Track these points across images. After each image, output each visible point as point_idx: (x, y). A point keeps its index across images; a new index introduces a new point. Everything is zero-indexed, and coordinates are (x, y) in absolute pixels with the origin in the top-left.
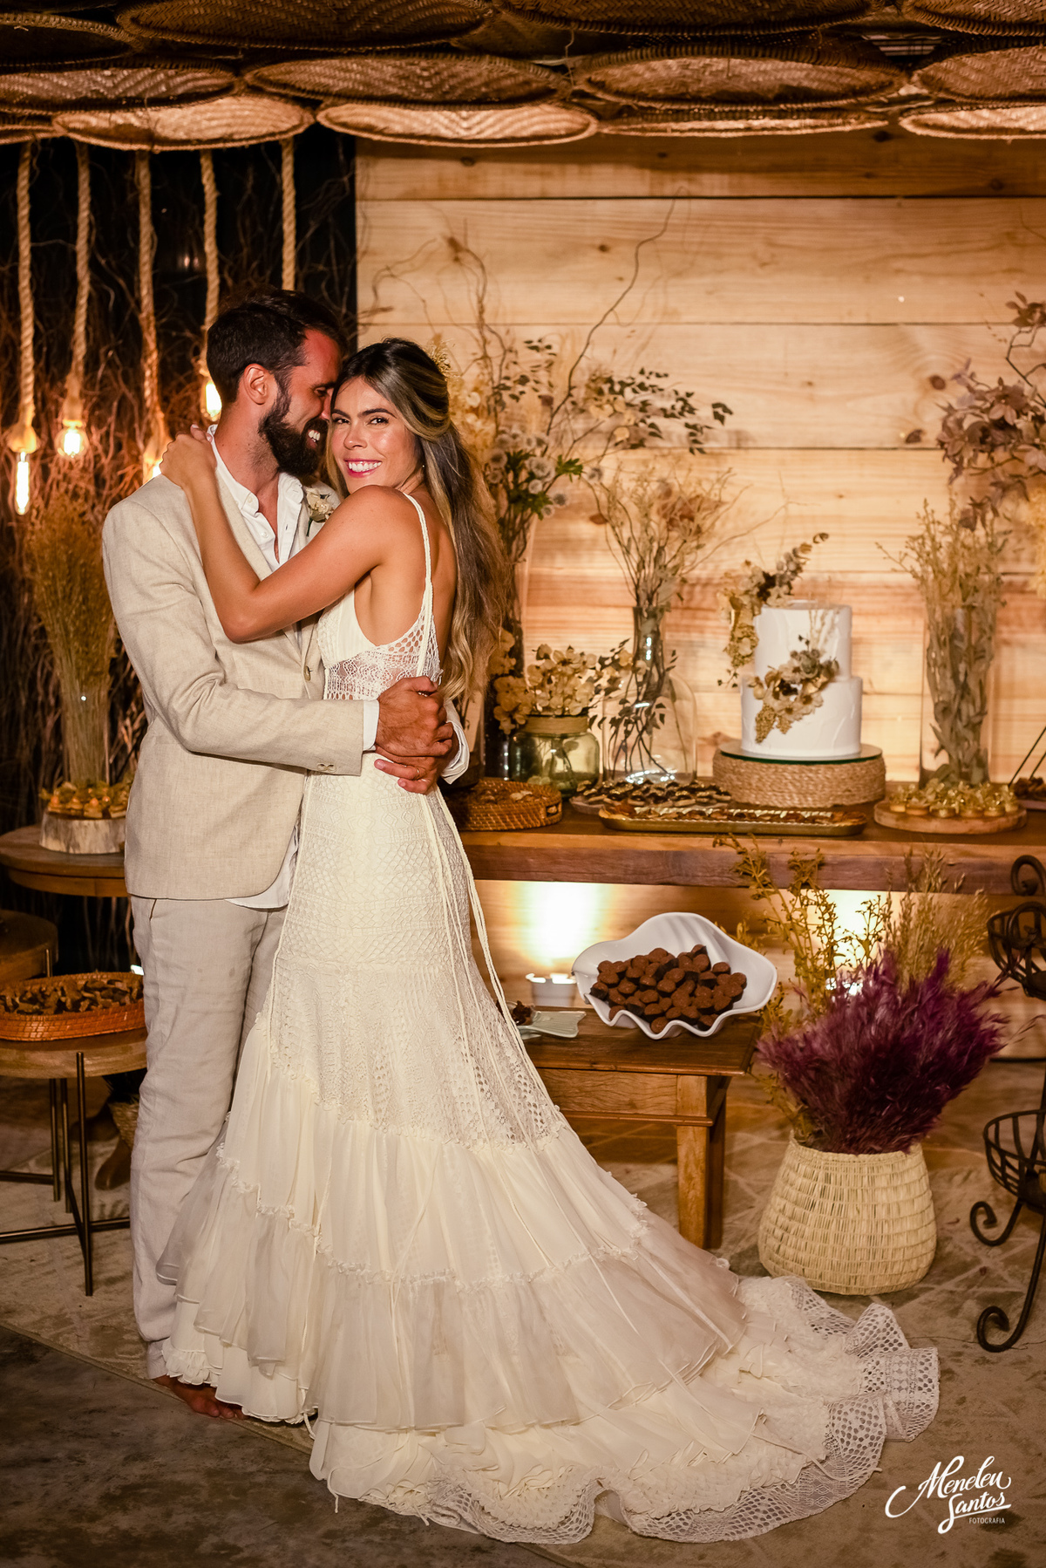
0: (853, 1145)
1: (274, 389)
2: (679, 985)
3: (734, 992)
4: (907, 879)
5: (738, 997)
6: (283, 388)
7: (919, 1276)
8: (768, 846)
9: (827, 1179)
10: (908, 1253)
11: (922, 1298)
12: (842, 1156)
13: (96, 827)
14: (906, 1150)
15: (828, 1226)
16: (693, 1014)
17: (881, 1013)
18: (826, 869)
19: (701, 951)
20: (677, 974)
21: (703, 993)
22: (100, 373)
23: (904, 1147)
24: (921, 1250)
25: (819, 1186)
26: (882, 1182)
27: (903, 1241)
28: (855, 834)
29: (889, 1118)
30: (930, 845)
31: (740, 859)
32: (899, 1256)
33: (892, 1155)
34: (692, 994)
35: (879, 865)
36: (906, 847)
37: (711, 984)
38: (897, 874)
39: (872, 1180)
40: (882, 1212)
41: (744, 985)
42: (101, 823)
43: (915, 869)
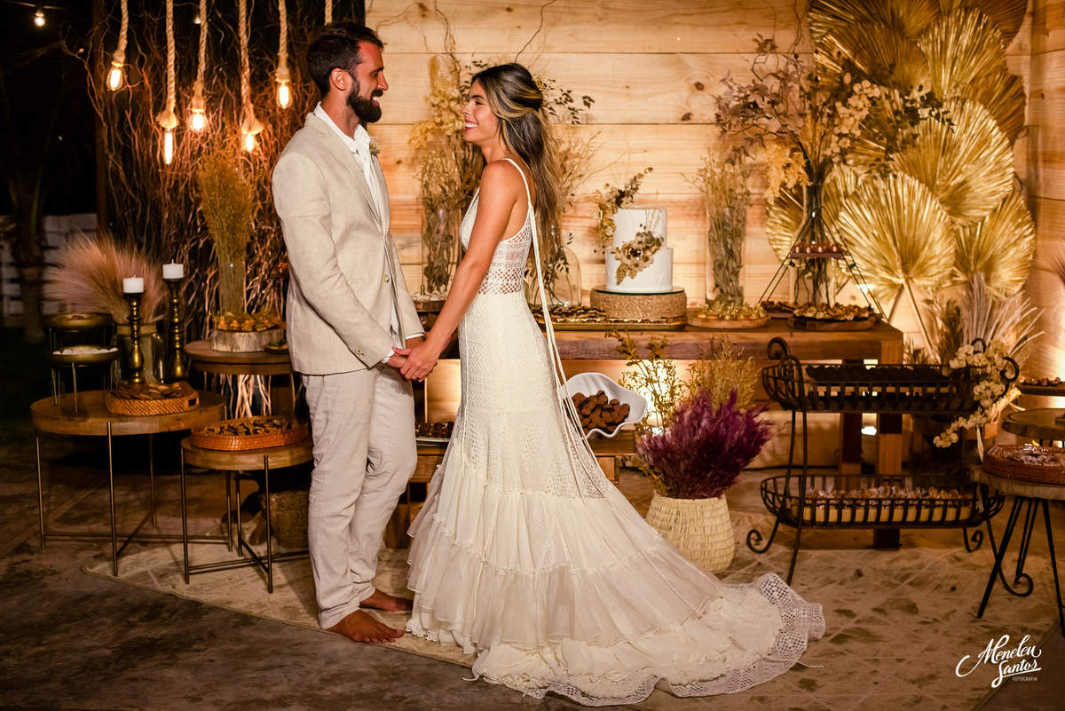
0: (692, 494)
1: (349, 79)
2: (593, 411)
3: (624, 414)
4: (713, 352)
5: (627, 416)
6: (354, 78)
7: (727, 566)
8: (635, 336)
9: (678, 513)
10: (722, 553)
11: (730, 577)
12: (686, 501)
13: (249, 336)
14: (719, 497)
15: (679, 539)
16: (604, 425)
17: (704, 422)
18: (666, 349)
19: (602, 393)
20: (591, 406)
21: (606, 415)
22: (214, 81)
23: (718, 495)
24: (728, 551)
25: (674, 517)
26: (707, 514)
27: (719, 546)
28: (681, 329)
29: (712, 477)
30: (724, 333)
31: (620, 343)
32: (717, 554)
33: (712, 499)
34: (601, 416)
35: (696, 345)
36: (711, 335)
37: (610, 410)
38: (705, 350)
39: (702, 513)
40: (708, 531)
41: (629, 410)
42: (252, 334)
43: (715, 346)
